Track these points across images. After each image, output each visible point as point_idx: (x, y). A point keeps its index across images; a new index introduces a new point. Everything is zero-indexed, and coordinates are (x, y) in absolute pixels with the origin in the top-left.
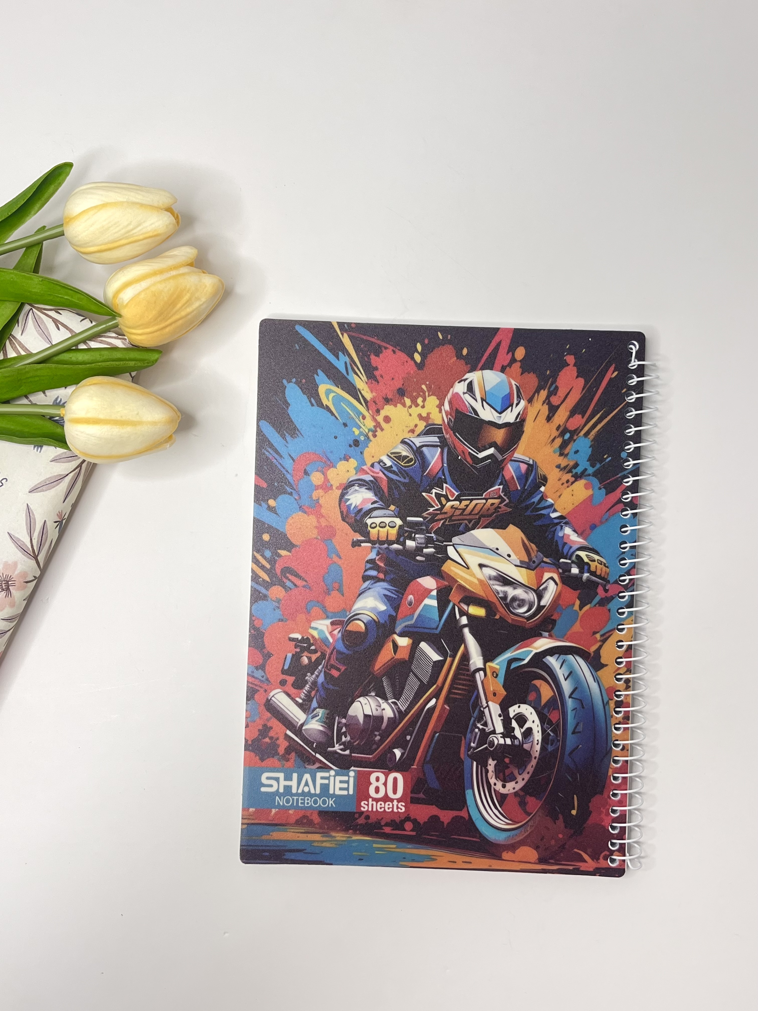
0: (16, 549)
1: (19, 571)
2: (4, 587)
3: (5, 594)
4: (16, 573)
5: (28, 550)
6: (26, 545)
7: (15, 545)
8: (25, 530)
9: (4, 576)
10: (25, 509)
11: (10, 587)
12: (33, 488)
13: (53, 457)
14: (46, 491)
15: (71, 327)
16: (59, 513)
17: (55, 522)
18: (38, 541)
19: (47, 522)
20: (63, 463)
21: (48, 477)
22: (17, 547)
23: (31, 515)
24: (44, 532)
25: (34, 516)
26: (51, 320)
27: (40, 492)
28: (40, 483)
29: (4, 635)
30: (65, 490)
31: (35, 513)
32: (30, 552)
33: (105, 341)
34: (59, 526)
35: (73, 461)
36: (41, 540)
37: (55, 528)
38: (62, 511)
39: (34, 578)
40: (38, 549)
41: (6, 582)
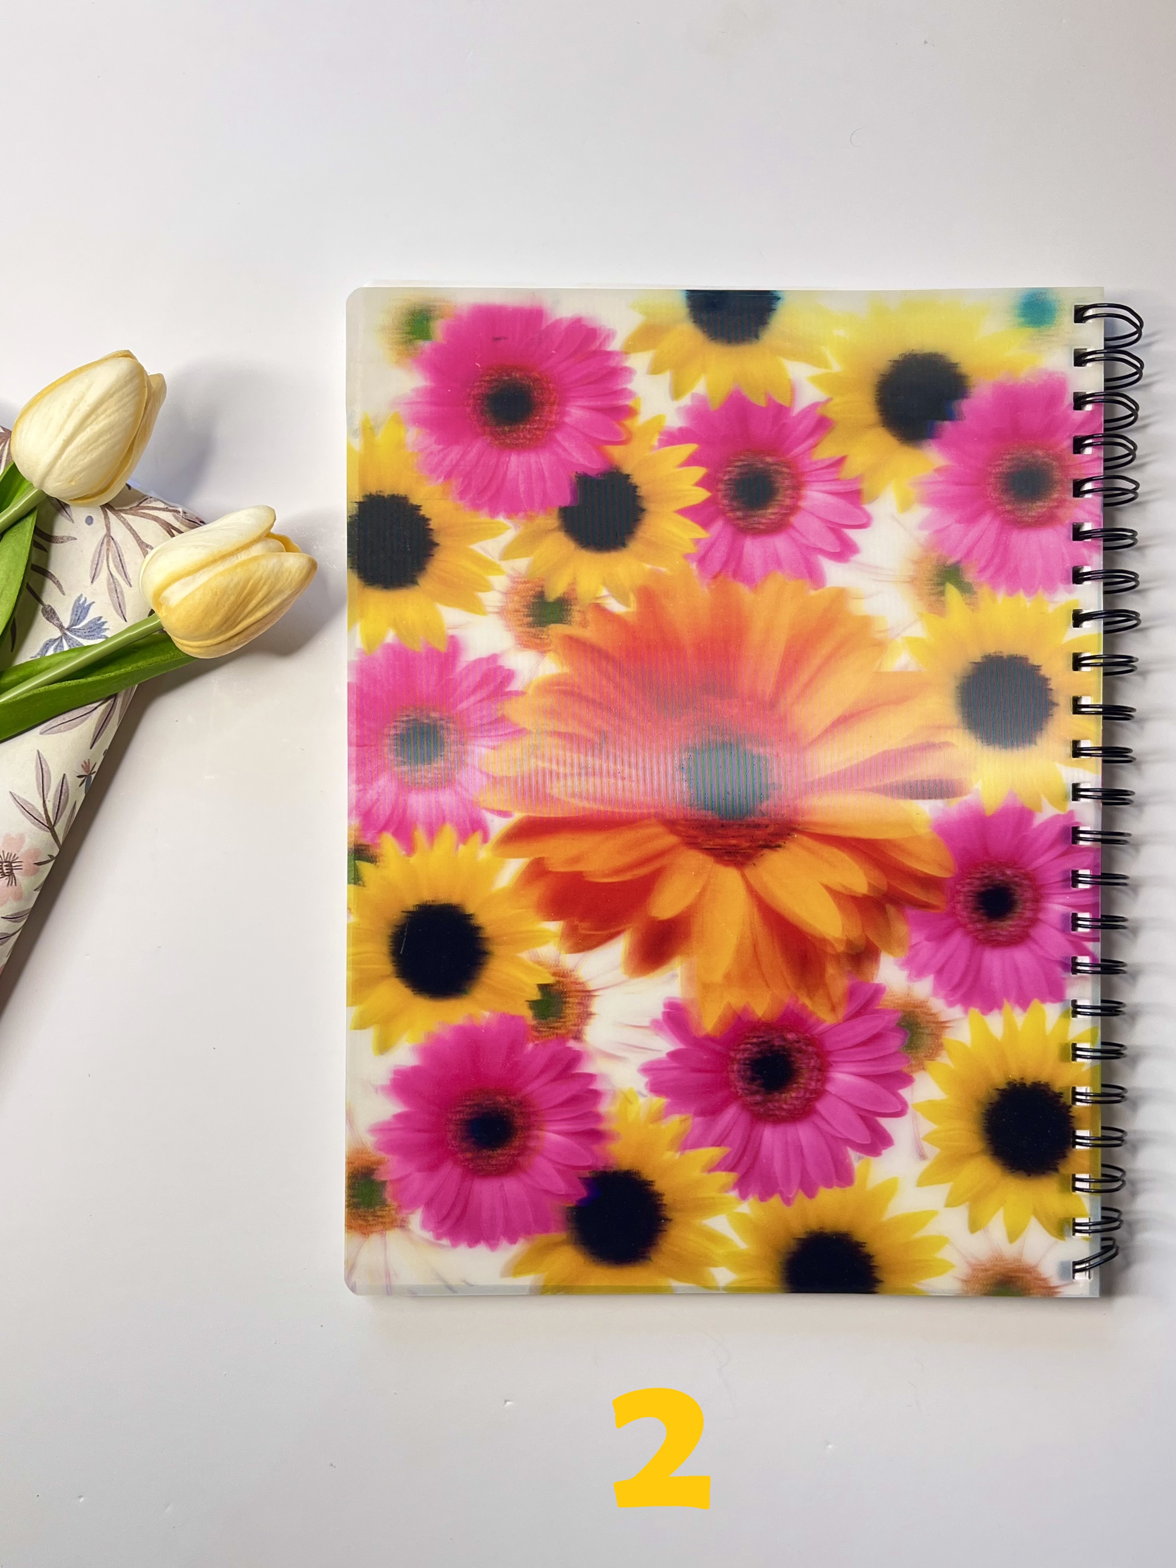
0: (22, 816)
1: (26, 848)
2: (5, 871)
3: (7, 881)
4: (23, 850)
5: (40, 817)
6: (37, 810)
7: (21, 810)
8: (36, 789)
9: (6, 856)
10: (35, 758)
11: (14, 871)
14: (65, 731)
16: (85, 763)
17: (80, 777)
18: (54, 804)
19: (68, 778)
22: (23, 813)
23: (44, 766)
24: (63, 791)
25: (48, 768)
27: (56, 733)
29: (6, 941)
30: (93, 730)
31: (49, 764)
32: (44, 820)
34: (85, 783)
36: (60, 802)
37: (80, 785)
38: (89, 760)
39: (50, 859)
40: (55, 816)
41: (7, 864)
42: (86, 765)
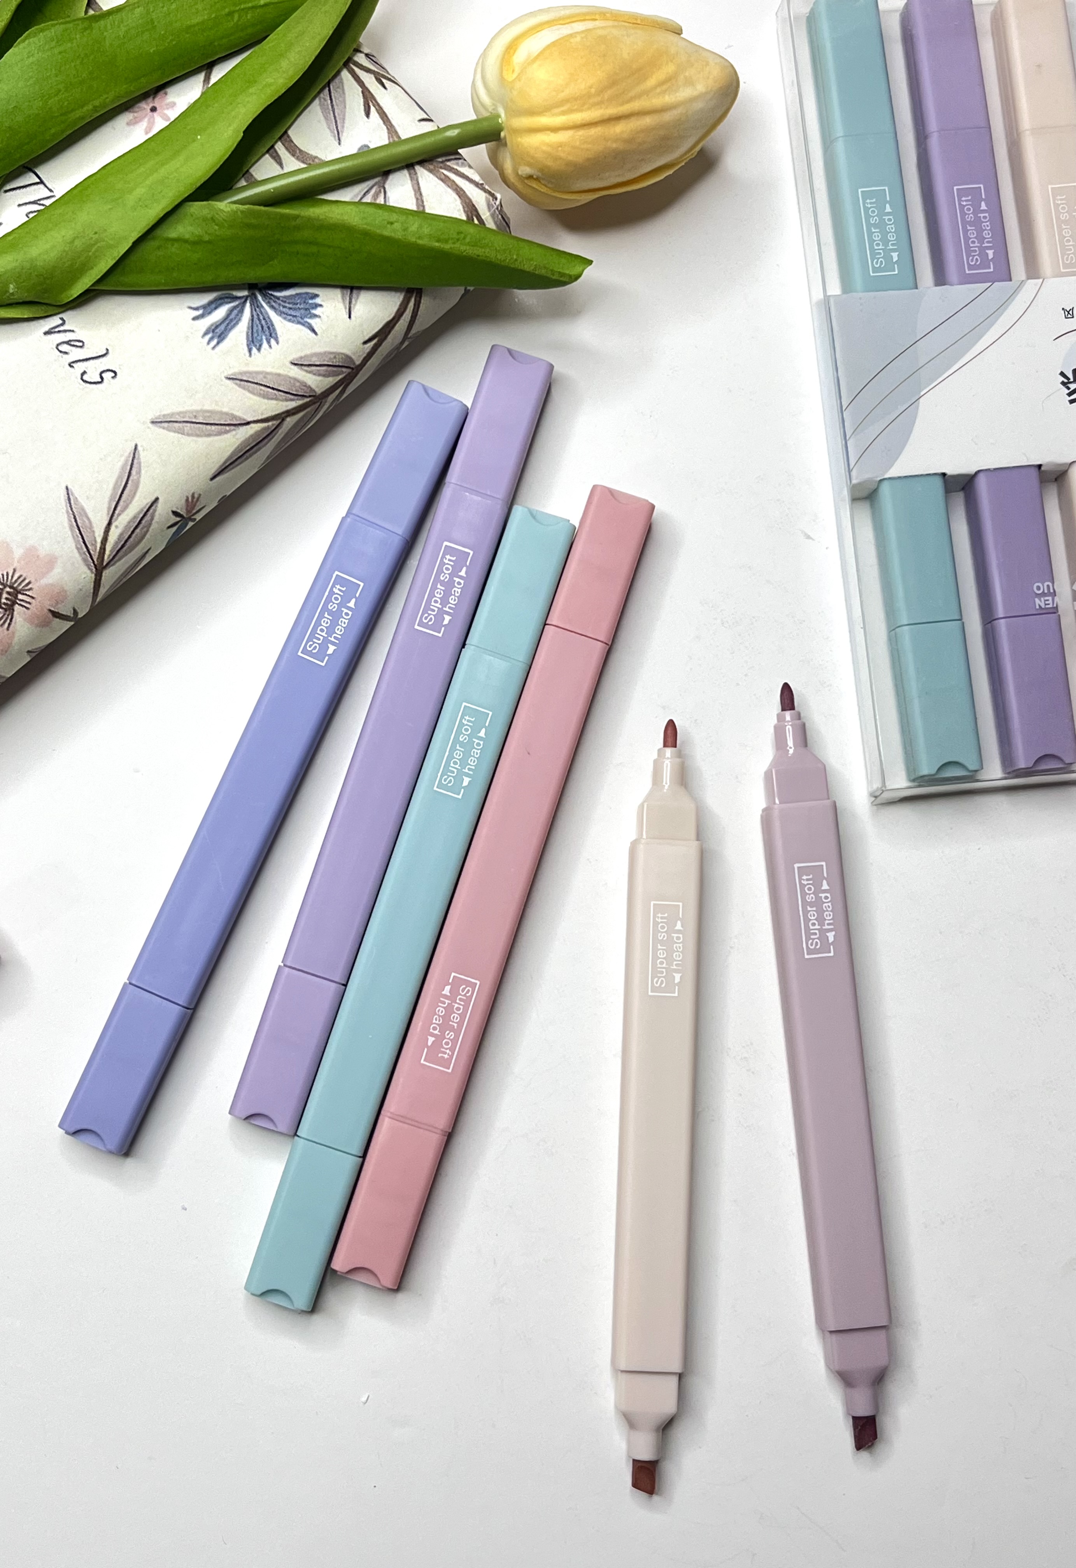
0: (67, 529)
1: (50, 581)
2: (4, 601)
4: (45, 581)
5: (92, 544)
6: (94, 532)
7: (70, 521)
8: (107, 500)
9: (15, 578)
10: (126, 454)
11: (16, 607)
12: (164, 415)
13: (236, 370)
14: (188, 435)
15: (394, 122)
16: (192, 497)
17: (175, 513)
18: (121, 534)
19: (160, 505)
20: (249, 391)
21: (207, 407)
22: (71, 526)
23: (134, 472)
24: (143, 522)
25: (140, 476)
26: (360, 89)
27: (175, 432)
28: (186, 412)
30: (229, 454)
31: (143, 472)
32: (95, 552)
33: (454, 181)
34: (175, 528)
35: (272, 399)
36: (130, 537)
37: (169, 527)
38: (200, 495)
39: (72, 616)
40: (114, 553)
41: (12, 590)
42: (192, 501)
